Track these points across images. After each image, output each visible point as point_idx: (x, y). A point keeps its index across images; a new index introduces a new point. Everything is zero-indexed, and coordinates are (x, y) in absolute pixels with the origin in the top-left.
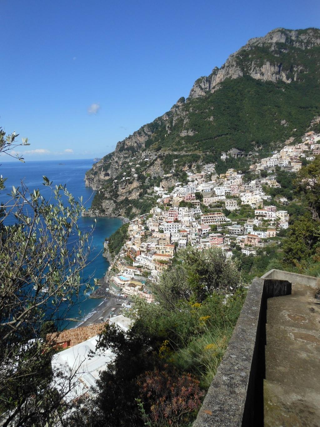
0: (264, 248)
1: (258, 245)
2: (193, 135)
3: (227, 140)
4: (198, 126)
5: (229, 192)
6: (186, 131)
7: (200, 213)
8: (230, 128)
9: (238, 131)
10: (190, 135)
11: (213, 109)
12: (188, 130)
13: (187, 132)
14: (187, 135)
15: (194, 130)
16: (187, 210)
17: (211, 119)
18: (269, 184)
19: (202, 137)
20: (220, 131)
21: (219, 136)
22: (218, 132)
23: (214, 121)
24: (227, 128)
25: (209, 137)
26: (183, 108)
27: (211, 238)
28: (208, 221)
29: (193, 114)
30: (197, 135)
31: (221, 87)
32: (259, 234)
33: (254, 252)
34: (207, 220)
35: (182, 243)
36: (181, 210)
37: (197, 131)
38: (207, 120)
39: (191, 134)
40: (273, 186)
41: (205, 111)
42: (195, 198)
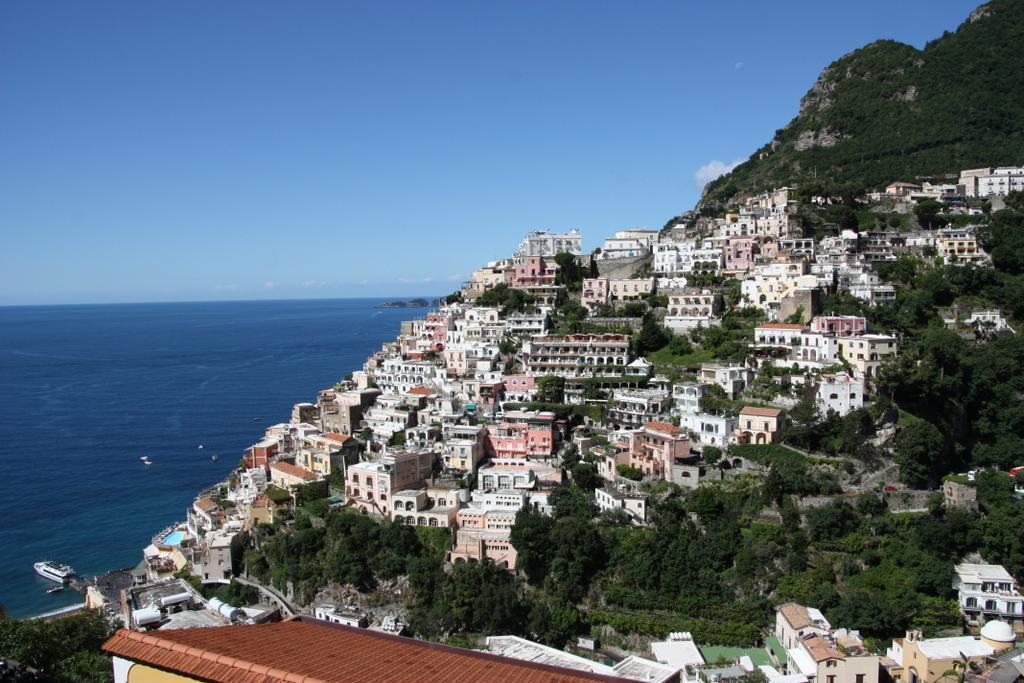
0: (695, 495)
1: (674, 474)
2: (833, 144)
3: (953, 157)
4: (855, 116)
5: (710, 260)
6: (812, 134)
7: (538, 331)
8: (974, 123)
9: (1009, 133)
10: (824, 144)
11: (923, 66)
12: (817, 129)
13: (816, 137)
14: (815, 146)
15: (837, 127)
16: (492, 318)
17: (911, 94)
18: (941, 255)
19: (861, 151)
20: (933, 130)
21: (927, 146)
22: (926, 134)
23: (917, 100)
24: (965, 120)
25: (888, 150)
26: (832, 72)
27: (506, 426)
28: (550, 362)
29: (851, 84)
30: (847, 144)
31: (988, 14)
32: (709, 428)
33: (635, 508)
34: (545, 359)
35: (381, 434)
36: (471, 317)
37: (849, 133)
38: (895, 100)
39: (827, 141)
40: (954, 259)
41: (893, 72)
42: (554, 276)
